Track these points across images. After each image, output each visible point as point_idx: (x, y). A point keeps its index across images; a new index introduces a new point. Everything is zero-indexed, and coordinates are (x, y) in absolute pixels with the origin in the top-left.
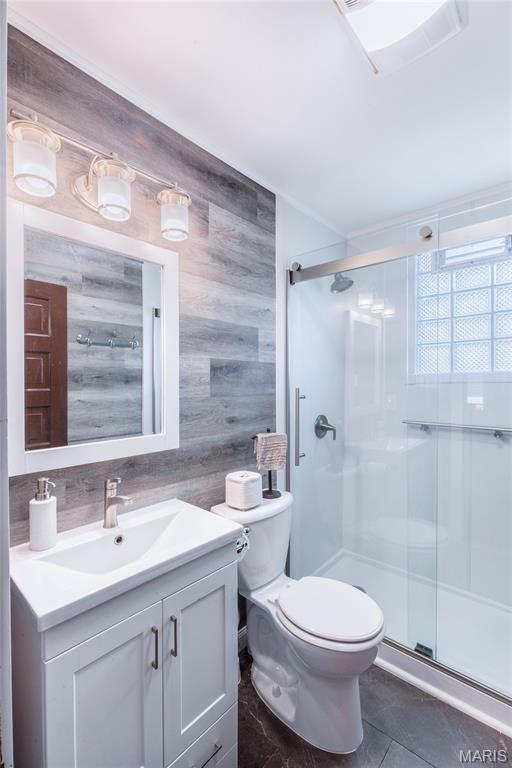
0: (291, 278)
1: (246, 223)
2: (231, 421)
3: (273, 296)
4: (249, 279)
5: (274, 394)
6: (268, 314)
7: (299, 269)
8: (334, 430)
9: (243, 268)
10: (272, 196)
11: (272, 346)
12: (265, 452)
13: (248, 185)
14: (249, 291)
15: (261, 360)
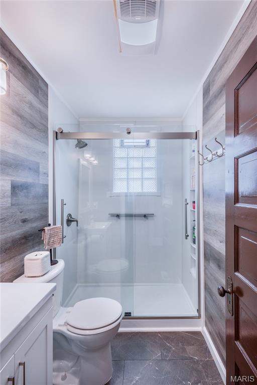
0: (57, 135)
1: (33, 95)
2: (24, 221)
3: (47, 144)
4: (34, 131)
5: (48, 203)
6: (45, 154)
7: (62, 132)
8: (77, 221)
9: (30, 123)
10: (46, 85)
11: (46, 174)
12: (50, 238)
13: (33, 72)
14: (34, 138)
15: (41, 182)
